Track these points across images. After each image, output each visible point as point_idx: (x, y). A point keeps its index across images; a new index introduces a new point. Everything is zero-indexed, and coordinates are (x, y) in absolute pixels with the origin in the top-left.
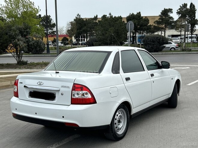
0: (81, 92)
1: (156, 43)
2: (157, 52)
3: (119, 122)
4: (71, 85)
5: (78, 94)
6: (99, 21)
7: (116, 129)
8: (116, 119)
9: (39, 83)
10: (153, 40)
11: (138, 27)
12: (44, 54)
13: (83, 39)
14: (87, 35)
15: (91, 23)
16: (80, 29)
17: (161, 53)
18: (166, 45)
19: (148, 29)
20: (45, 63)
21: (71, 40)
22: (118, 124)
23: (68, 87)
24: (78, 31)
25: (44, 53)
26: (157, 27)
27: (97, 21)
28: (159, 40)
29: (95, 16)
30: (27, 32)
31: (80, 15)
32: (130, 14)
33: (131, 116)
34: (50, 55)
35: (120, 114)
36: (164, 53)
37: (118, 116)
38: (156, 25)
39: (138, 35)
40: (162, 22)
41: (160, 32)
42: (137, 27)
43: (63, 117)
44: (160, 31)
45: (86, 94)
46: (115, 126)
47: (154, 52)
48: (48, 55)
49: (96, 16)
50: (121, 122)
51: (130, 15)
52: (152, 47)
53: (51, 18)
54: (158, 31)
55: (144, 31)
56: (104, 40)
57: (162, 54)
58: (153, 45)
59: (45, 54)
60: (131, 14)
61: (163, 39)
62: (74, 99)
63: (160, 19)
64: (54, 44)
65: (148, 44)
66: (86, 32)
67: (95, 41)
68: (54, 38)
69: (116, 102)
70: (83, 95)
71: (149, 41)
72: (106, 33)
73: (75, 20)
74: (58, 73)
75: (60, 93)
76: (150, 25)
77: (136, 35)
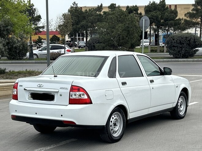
0: (78, 93)
1: (185, 45)
2: (187, 58)
3: (115, 125)
4: (69, 87)
5: (75, 95)
6: (105, 13)
7: (112, 132)
8: (111, 122)
9: (39, 86)
10: (180, 41)
11: (162, 21)
12: (25, 60)
13: (81, 37)
14: (86, 33)
15: (92, 15)
16: (77, 24)
17: (192, 59)
18: (199, 49)
19: (175, 25)
20: (29, 72)
21: (64, 40)
22: (113, 126)
23: (67, 89)
24: (74, 27)
25: (25, 58)
26: (189, 21)
27: (102, 13)
28: (189, 40)
29: (98, 6)
30: (7, 30)
31: (77, 4)
32: (150, 2)
33: (127, 121)
34: (34, 61)
35: (116, 117)
36: (196, 59)
37: (114, 119)
38: (188, 19)
39: (161, 33)
40: (196, 14)
41: (194, 29)
42: (160, 21)
43: (62, 116)
44: (194, 27)
45: (83, 95)
46: (111, 128)
47: (183, 58)
48: (31, 61)
49: (100, 5)
50: (117, 125)
51: (149, 4)
52: (179, 51)
53: (34, 8)
54: (191, 27)
55: (170, 27)
56: (109, 41)
57: (193, 61)
58: (180, 48)
59: (27, 59)
60: (152, 2)
61: (195, 39)
62: (72, 99)
63: (193, 10)
64: (39, 45)
65: (174, 46)
66: (85, 28)
67: (99, 42)
68: (39, 37)
69: (111, 105)
70: (80, 95)
71: (174, 43)
72: (113, 32)
73: (69, 11)
74: (57, 76)
75: (59, 94)
76: (180, 19)
77: (158, 33)
